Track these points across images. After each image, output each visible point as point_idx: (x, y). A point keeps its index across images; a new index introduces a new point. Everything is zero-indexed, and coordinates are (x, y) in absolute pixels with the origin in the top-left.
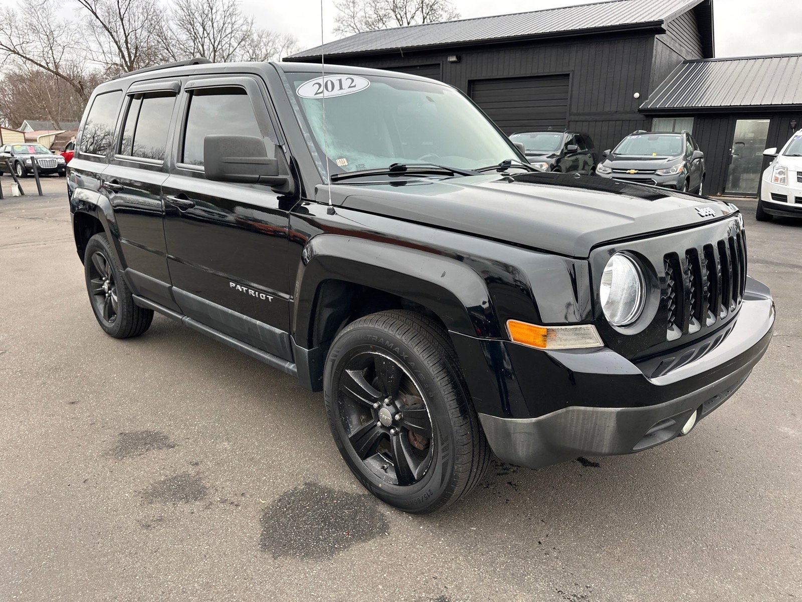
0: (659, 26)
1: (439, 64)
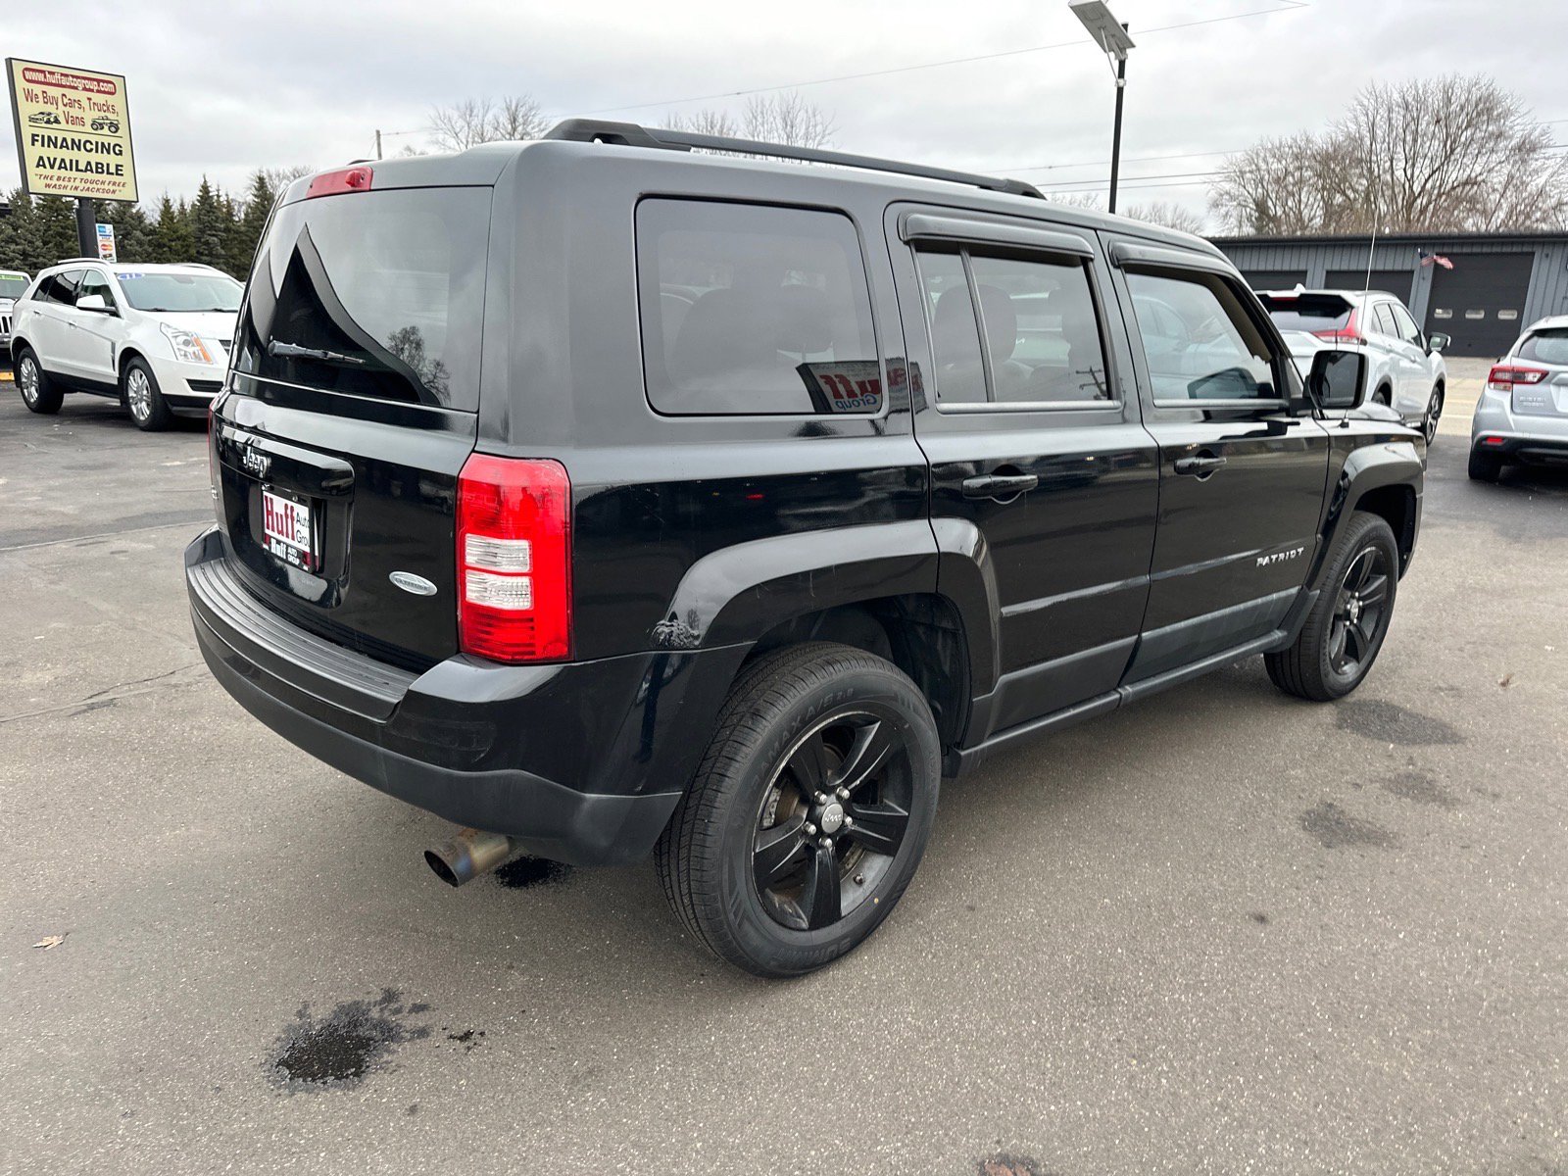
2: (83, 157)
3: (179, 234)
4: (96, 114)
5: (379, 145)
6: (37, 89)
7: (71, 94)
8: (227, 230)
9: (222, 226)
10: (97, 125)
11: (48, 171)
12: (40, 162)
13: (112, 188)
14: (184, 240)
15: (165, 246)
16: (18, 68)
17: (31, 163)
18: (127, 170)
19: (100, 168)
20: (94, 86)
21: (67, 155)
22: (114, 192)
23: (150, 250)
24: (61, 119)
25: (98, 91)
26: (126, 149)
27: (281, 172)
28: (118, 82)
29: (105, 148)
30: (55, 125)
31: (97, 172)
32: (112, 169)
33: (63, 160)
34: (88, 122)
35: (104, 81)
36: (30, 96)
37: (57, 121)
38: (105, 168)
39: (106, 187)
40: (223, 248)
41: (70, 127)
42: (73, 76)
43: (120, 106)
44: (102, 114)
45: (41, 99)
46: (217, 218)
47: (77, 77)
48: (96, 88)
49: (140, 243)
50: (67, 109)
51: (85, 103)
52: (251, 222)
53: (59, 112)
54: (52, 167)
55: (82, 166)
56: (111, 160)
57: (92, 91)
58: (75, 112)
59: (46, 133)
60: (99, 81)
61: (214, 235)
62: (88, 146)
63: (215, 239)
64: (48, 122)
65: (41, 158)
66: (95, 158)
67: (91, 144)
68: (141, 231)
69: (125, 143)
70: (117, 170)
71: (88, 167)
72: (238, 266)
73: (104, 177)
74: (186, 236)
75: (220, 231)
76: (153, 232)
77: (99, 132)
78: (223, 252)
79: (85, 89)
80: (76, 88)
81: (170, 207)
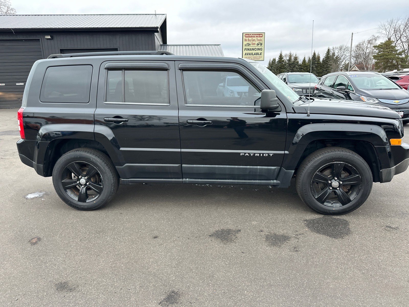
0: (157, 29)
1: (39, 40)
2: (254, 52)
3: (306, 65)
4: (258, 42)
5: (352, 37)
6: (247, 38)
7: (254, 38)
8: (318, 63)
9: (317, 63)
10: (258, 44)
11: (247, 56)
12: (246, 54)
13: (259, 58)
14: (307, 67)
15: (302, 68)
16: (244, 34)
17: (244, 54)
18: (262, 54)
19: (257, 54)
20: (258, 36)
21: (251, 52)
22: (259, 59)
23: (299, 70)
24: (251, 44)
25: (259, 37)
26: (263, 49)
27: (337, 47)
28: (264, 34)
29: (259, 49)
30: (250, 46)
31: (256, 55)
32: (260, 54)
33: (250, 53)
34: (256, 44)
35: (260, 34)
36: (246, 40)
37: (250, 45)
38: (258, 54)
39: (258, 58)
40: (316, 68)
41: (253, 46)
42: (254, 34)
43: (263, 40)
44: (259, 42)
45: (248, 40)
46: (316, 61)
47: (255, 34)
48: (259, 36)
49: (297, 68)
50: (252, 42)
51: (256, 40)
52: (324, 61)
53: (250, 43)
54: (248, 55)
55: (253, 54)
56: (260, 52)
57: (258, 37)
58: (254, 42)
59: (247, 48)
60: (259, 34)
61: (314, 65)
62: (255, 49)
63: (314, 66)
64: (248, 45)
65: (246, 53)
66: (256, 52)
67: (256, 49)
68: (298, 65)
69: (263, 48)
70: (261, 54)
71: (255, 54)
72: (319, 72)
73: (258, 56)
74: (308, 66)
75: (316, 64)
76: (300, 65)
77: (258, 46)
78: (316, 69)
79: (256, 37)
80: (255, 37)
81: (305, 59)
